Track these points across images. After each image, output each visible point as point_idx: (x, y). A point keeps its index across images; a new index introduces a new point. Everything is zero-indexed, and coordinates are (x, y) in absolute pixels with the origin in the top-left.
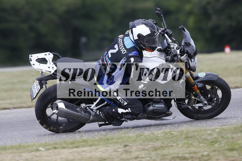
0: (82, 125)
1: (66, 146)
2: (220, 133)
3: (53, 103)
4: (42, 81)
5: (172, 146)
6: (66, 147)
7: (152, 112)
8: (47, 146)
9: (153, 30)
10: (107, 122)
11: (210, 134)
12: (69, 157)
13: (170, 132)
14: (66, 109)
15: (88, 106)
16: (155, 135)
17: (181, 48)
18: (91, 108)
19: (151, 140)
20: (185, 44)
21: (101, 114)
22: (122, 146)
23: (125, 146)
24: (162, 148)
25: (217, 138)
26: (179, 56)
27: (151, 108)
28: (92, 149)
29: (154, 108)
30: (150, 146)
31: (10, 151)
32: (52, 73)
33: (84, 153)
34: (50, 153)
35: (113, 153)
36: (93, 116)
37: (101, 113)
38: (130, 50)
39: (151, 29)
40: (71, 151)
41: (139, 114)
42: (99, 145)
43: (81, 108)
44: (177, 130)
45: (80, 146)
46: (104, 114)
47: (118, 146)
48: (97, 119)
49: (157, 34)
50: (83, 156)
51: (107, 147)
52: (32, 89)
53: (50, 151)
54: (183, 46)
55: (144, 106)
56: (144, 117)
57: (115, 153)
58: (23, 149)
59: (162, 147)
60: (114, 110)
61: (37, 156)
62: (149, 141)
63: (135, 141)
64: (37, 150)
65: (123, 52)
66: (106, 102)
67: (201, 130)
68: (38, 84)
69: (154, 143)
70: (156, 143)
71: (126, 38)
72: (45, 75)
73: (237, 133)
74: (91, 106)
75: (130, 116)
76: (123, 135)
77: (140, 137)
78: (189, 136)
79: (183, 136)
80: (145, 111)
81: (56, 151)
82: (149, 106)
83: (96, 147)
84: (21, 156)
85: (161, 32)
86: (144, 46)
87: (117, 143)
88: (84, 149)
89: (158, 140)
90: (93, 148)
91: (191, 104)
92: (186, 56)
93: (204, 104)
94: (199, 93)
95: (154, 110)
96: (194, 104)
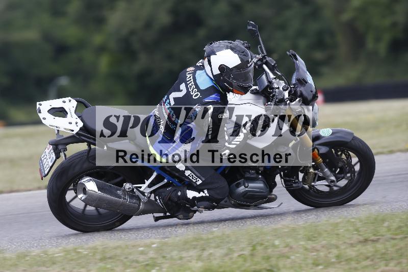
0: (126, 218)
2: (159, 250)
3: (77, 183)
4: (59, 146)
7: (243, 196)
9: (245, 58)
10: (168, 214)
11: (142, 253)
14: (99, 192)
15: (137, 188)
16: (50, 255)
17: (291, 88)
18: (141, 190)
19: (43, 264)
20: (297, 81)
21: (158, 201)
25: (155, 258)
26: (287, 101)
27: (242, 189)
29: (247, 189)
32: (74, 132)
36: (145, 203)
37: (157, 198)
38: (205, 93)
39: (241, 56)
41: (223, 199)
43: (124, 190)
46: (163, 199)
48: (151, 208)
49: (251, 66)
52: (43, 159)
54: (294, 84)
55: (229, 186)
56: (231, 205)
60: (179, 194)
62: (39, 266)
63: (16, 265)
65: (195, 96)
66: (166, 181)
67: (127, 246)
68: (52, 151)
69: (49, 269)
71: (198, 72)
72: (62, 136)
73: (188, 250)
74: (141, 187)
75: (206, 203)
78: (108, 255)
79: (98, 257)
80: (231, 194)
82: (238, 186)
85: (257, 61)
86: (231, 85)
89: (54, 263)
91: (309, 182)
92: (299, 101)
93: (330, 180)
94: (322, 164)
95: (247, 193)
96: (314, 182)
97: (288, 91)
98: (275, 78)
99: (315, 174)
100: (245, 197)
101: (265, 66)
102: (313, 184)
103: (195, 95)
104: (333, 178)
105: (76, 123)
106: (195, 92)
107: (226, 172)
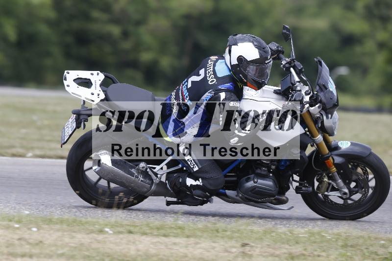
1: (148, 231)
4: (81, 116)
5: (319, 256)
6: (149, 233)
7: (251, 191)
8: (117, 226)
12: (151, 250)
13: (319, 233)
14: (113, 166)
16: (296, 234)
19: (288, 242)
22: (238, 245)
23: (244, 245)
24: (303, 257)
26: (306, 104)
27: (251, 184)
28: (189, 243)
29: (255, 184)
30: (285, 251)
31: (58, 226)
33: (175, 247)
34: (121, 239)
35: (222, 254)
36: (157, 185)
40: (156, 240)
42: (201, 237)
43: (139, 169)
44: (330, 232)
45: (171, 234)
47: (232, 243)
49: (269, 63)
50: (172, 251)
51: (214, 242)
52: (65, 127)
53: (121, 236)
57: (226, 254)
58: (79, 226)
59: (304, 255)
61: (99, 242)
62: (283, 243)
63: (261, 239)
64: (101, 231)
65: (211, 82)
66: (180, 166)
67: (369, 237)
68: (74, 120)
69: (291, 247)
70: (293, 247)
71: (219, 61)
72: (87, 107)
74: (155, 168)
76: (243, 227)
77: (270, 234)
78: (350, 243)
79: (340, 243)
80: (240, 187)
81: (131, 237)
82: (248, 180)
83: (197, 240)
84: (73, 237)
85: (286, 64)
86: (245, 77)
87: (231, 238)
88: (177, 240)
90: (192, 240)
91: (322, 191)
92: (319, 107)
93: (342, 192)
94: (336, 173)
95: (255, 188)
96: (327, 191)
97: (309, 96)
98: (299, 82)
99: (329, 184)
100: (253, 192)
101: (292, 69)
102: (326, 193)
103: (211, 80)
104: (346, 191)
105: (98, 95)
106: (212, 78)
107: (241, 167)
